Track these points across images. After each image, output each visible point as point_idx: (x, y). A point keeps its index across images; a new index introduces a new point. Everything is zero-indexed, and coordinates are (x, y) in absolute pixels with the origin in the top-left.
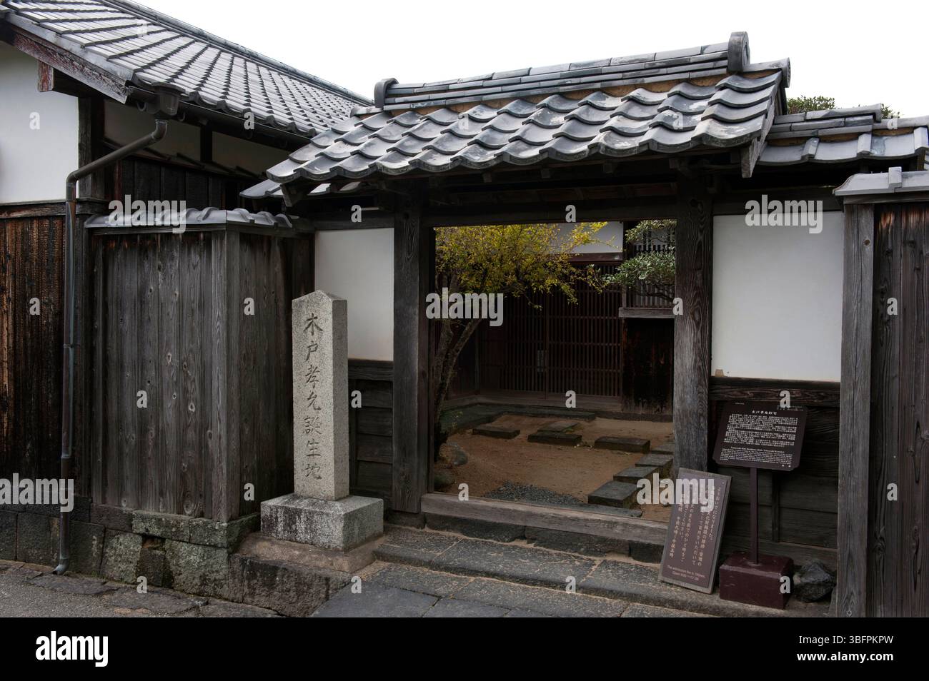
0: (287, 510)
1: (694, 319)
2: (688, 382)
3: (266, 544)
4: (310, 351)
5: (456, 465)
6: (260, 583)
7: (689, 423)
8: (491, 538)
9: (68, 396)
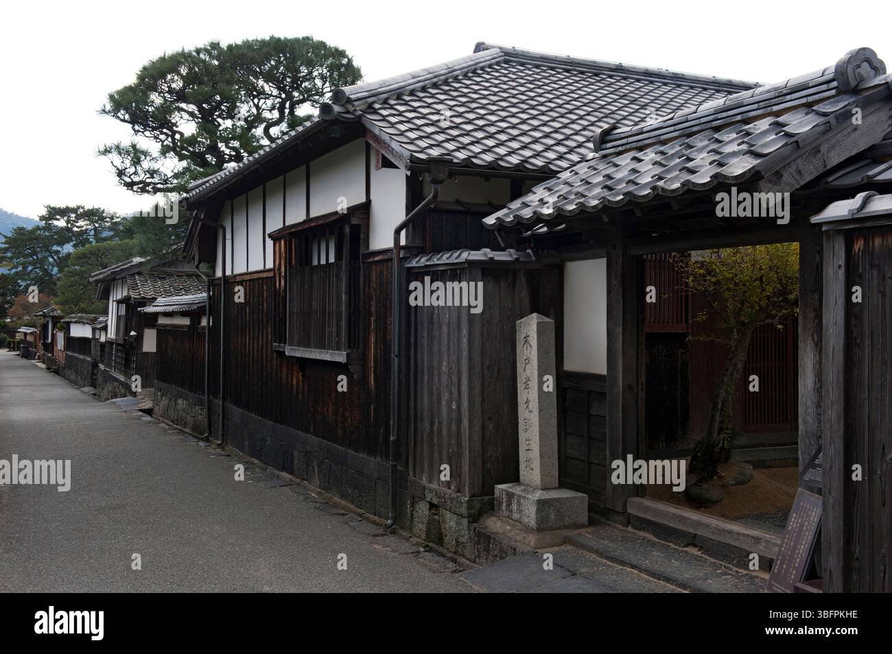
0: (508, 493)
1: (813, 340)
2: (809, 403)
3: (494, 519)
4: (526, 364)
5: (732, 485)
6: (483, 548)
7: (810, 444)
8: (670, 542)
9: (394, 393)
